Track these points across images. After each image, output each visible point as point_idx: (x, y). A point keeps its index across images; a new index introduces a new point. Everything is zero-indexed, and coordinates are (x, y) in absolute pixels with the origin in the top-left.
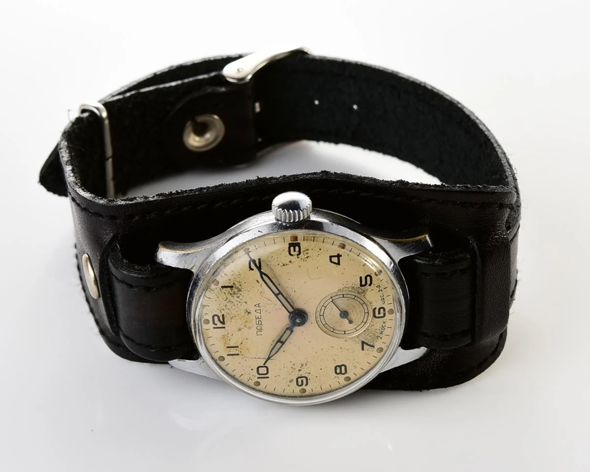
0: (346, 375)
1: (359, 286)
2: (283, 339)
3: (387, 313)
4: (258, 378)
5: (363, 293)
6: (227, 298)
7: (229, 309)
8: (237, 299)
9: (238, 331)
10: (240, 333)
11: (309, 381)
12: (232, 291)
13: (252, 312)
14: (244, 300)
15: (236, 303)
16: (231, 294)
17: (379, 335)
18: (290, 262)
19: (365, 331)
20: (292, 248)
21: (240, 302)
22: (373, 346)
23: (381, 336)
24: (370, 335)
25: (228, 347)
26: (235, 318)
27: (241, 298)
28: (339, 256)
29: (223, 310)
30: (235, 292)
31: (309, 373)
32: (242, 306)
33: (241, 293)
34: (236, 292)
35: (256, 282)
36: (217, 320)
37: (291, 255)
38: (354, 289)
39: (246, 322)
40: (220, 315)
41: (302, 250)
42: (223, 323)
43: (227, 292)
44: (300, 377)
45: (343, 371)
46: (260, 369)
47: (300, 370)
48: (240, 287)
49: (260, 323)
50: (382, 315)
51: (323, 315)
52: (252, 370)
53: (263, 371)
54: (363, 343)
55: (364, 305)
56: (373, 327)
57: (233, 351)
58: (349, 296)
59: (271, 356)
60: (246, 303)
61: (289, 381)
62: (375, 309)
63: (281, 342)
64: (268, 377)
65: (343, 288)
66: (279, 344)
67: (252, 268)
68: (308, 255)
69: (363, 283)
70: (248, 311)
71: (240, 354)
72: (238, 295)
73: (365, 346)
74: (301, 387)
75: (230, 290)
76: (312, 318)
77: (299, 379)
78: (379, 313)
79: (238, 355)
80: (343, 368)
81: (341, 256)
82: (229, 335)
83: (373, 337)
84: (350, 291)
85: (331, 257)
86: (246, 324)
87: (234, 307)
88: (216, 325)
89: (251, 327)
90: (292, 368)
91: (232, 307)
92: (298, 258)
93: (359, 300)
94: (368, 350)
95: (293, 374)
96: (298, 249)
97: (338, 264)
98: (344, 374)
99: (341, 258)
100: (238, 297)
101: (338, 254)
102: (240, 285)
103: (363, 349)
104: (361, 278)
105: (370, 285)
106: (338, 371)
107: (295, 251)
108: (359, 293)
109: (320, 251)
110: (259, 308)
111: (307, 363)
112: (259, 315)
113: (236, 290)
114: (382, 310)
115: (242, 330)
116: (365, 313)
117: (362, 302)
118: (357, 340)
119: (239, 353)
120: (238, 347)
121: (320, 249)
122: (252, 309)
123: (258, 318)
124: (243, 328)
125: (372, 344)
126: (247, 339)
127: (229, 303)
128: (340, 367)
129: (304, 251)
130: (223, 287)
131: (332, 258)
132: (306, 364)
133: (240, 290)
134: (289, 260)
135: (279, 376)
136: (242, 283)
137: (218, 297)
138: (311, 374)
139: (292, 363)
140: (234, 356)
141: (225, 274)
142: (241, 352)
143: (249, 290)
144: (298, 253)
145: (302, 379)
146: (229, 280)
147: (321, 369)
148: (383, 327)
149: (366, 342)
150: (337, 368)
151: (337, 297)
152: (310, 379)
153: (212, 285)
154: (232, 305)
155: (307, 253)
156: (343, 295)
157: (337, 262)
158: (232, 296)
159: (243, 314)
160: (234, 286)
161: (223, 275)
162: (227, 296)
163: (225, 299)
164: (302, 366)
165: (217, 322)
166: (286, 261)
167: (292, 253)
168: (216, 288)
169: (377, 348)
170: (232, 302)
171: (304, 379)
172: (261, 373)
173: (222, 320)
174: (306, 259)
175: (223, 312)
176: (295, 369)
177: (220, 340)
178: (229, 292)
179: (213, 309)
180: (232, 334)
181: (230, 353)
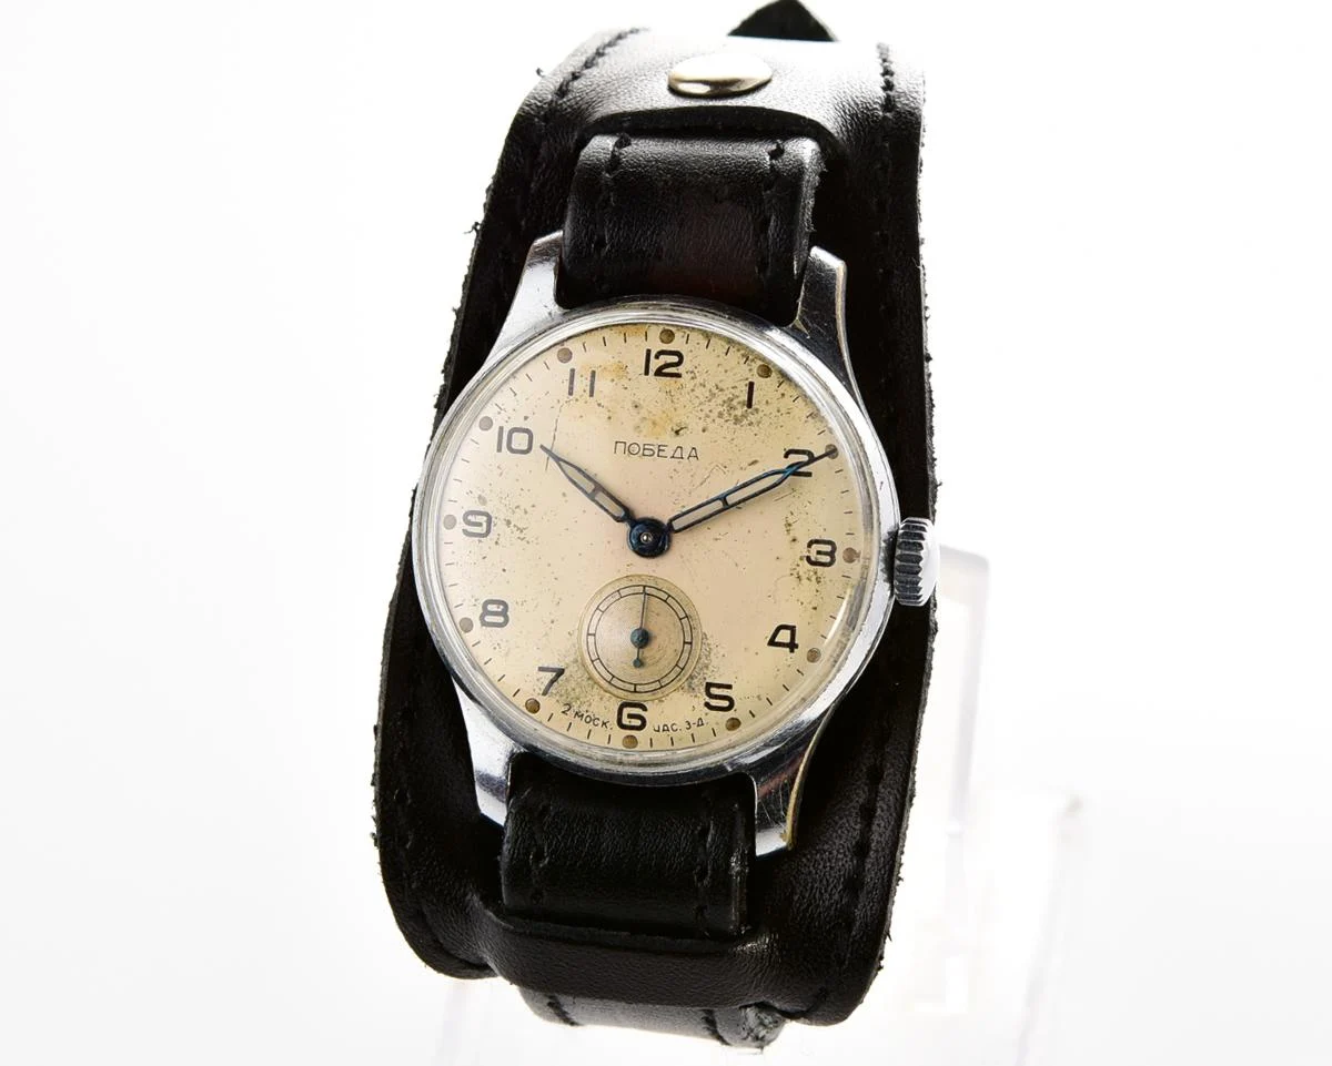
0: (478, 623)
1: (708, 680)
2: (602, 497)
3: (629, 732)
4: (501, 429)
5: (690, 686)
6: (722, 390)
7: (693, 390)
8: (716, 412)
9: (634, 402)
10: (629, 405)
11: (476, 539)
12: (739, 403)
13: (678, 438)
14: (711, 427)
15: (707, 407)
16: (732, 400)
17: (575, 708)
18: (794, 540)
19: (590, 678)
20: (828, 548)
21: (708, 416)
22: (545, 694)
23: (571, 713)
24: (577, 690)
25: (593, 373)
26: (669, 401)
27: (718, 420)
28: (792, 646)
29: (693, 378)
30: (735, 409)
31: (497, 543)
32: (696, 420)
33: (731, 423)
34: (733, 413)
35: (754, 459)
36: (669, 361)
37: (810, 545)
38: (701, 669)
39: (654, 423)
40: (680, 370)
41: (819, 568)
42: (659, 373)
43: (737, 392)
44: (489, 519)
45: (489, 619)
46: (527, 435)
47: (509, 523)
48: (745, 422)
49: (647, 452)
50: (626, 721)
51: (644, 593)
52: (526, 418)
53: (520, 441)
54: (560, 672)
55: (657, 685)
56: (597, 698)
57: (581, 384)
58: (685, 655)
59: (563, 464)
60: (704, 431)
61: (483, 495)
62: (645, 709)
63: (594, 493)
64: (499, 450)
65: (709, 645)
66: (590, 488)
67: (791, 456)
68: (804, 581)
69: (714, 691)
70: (681, 432)
71: (571, 397)
72: (725, 414)
73: (550, 675)
74: (460, 519)
75: (740, 399)
76: (645, 566)
77: (485, 518)
78: (630, 716)
79: (571, 393)
80: (500, 619)
81: (792, 651)
82: (625, 382)
83: (572, 695)
84: (700, 658)
85: (792, 629)
86: (649, 423)
87: (697, 402)
88: (657, 357)
89: (640, 432)
90: (518, 507)
91: (697, 397)
92: (801, 559)
93: (673, 675)
94: (538, 679)
95: (501, 507)
96: (823, 561)
97: (772, 643)
98: (482, 618)
99: (788, 649)
100: (720, 415)
101: (797, 646)
102: (751, 424)
103: (541, 669)
104: (729, 687)
105: (707, 705)
106: (492, 608)
107: (819, 553)
108: (691, 677)
109: (811, 606)
110: (685, 456)
111: (524, 542)
112: (669, 452)
113: (739, 412)
114: (637, 723)
115: (633, 411)
116: (635, 685)
117: (666, 681)
118: (572, 659)
119: (575, 395)
120: (592, 395)
121: (815, 608)
122: (686, 441)
123: (659, 450)
124: (638, 413)
125: (552, 690)
127: (708, 394)
128: (504, 613)
129: (816, 573)
130: (751, 385)
131: (789, 632)
132: (523, 539)
133: (737, 420)
134: (799, 538)
135: (501, 474)
136: (755, 429)
137: (726, 371)
138: (493, 545)
139: (529, 509)
140: (567, 384)
141: (783, 395)
142: (577, 400)
143: (734, 442)
144: (813, 559)
145: (485, 525)
146: (767, 402)
147: (504, 570)
148: (592, 720)
149: (561, 677)
150: (502, 607)
151: (687, 629)
152: (480, 541)
153: (760, 363)
154: (702, 399)
155: (809, 579)
156: (691, 643)
157: (777, 640)
158: (724, 402)
159: (677, 420)
160: (750, 410)
161: (781, 390)
162: (726, 392)
163: (720, 385)
164: (518, 529)
165: (665, 359)
166: (797, 531)
167: (814, 546)
168: (750, 370)
169: (541, 699)
170: (710, 401)
171: (483, 529)
172: (515, 435)
173: (666, 371)
174: (796, 575)
175: (686, 377)
176: (514, 513)
177: (616, 359)
178: (737, 397)
179: (697, 355)
180: (626, 388)
181: (577, 378)
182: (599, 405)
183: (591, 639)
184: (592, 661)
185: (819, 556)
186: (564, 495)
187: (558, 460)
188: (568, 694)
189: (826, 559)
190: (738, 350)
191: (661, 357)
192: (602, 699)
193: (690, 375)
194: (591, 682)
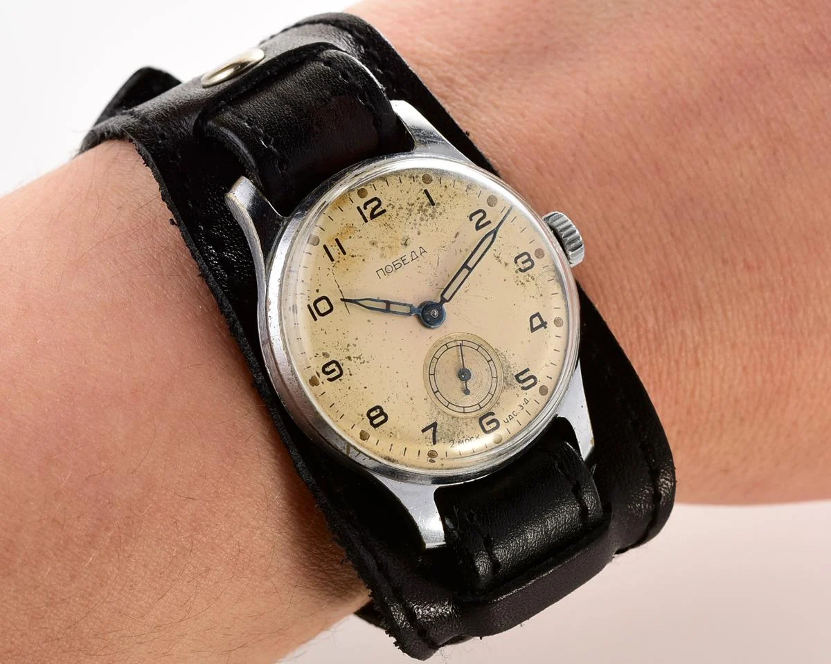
0: (372, 429)
1: (515, 374)
2: (393, 308)
3: (493, 434)
4: (308, 306)
5: (508, 384)
6: (413, 204)
7: (397, 215)
8: (418, 220)
9: (370, 242)
10: (369, 246)
11: (338, 380)
12: (427, 206)
13: (408, 247)
14: (421, 229)
15: (411, 220)
16: (422, 207)
17: (457, 440)
18: (506, 264)
19: (453, 417)
20: (526, 257)
21: (415, 224)
22: (435, 442)
23: (456, 444)
24: (451, 430)
25: (337, 240)
26: (389, 229)
27: (422, 223)
28: (544, 324)
29: (393, 208)
30: (427, 211)
31: (351, 375)
32: (410, 231)
33: (430, 220)
34: (427, 213)
35: (456, 233)
36: (373, 207)
37: (516, 262)
38: (507, 370)
39: (390, 247)
40: (383, 207)
41: (529, 271)
43: (421, 201)
44: (338, 365)
45: (376, 422)
46: (325, 301)
47: (349, 358)
48: (437, 215)
49: (397, 267)
50: (487, 428)
51: (448, 349)
52: (317, 291)
53: (323, 306)
54: (434, 425)
55: (490, 396)
56: (464, 426)
57: (335, 251)
58: (493, 368)
59: (360, 302)
60: (419, 234)
61: (324, 351)
62: (493, 414)
63: (387, 307)
64: (315, 319)
65: (502, 354)
66: (383, 306)
67: (473, 218)
68: (526, 283)
69: (522, 378)
70: (407, 243)
71: (334, 262)
72: (424, 217)
73: (430, 431)
74: (321, 375)
75: (426, 203)
76: (436, 334)
77: (334, 365)
78: (488, 423)
79: (332, 260)
80: (382, 418)
81: (546, 327)
82: (357, 234)
83: (450, 433)
84: (502, 365)
85: (538, 314)
86: (387, 249)
87: (404, 219)
88: (365, 208)
89: (385, 257)
90: (348, 345)
91: (403, 217)
92: (516, 272)
93: (494, 385)
94: (426, 438)
95: (339, 352)
96: (528, 266)
97: (533, 330)
98: (372, 424)
99: (543, 328)
100: (422, 219)
101: (546, 323)
102: (441, 214)
103: (424, 431)
104: (527, 370)
105: (523, 388)
106: (373, 414)
107: (523, 263)
108: (505, 378)
109: (539, 296)
110: (419, 255)
111: (366, 363)
112: (408, 259)
113: (430, 211)
114: (494, 425)
115: (374, 248)
116: (478, 404)
117: (493, 390)
118: (436, 413)
119: (336, 259)
120: (344, 253)
121: (541, 295)
122: (414, 246)
123: (403, 261)
124: (377, 247)
125: (438, 438)
126: (364, 260)
127: (407, 212)
128: (382, 413)
129: (529, 275)
130: (426, 191)
131: (537, 317)
132: (364, 362)
133: (432, 216)
134: (508, 262)
135: (326, 333)
136: (445, 215)
137: (408, 192)
138: (350, 377)
139: (356, 342)
140: (327, 256)
141: (446, 187)
142: (339, 262)
143: (440, 229)
144: (523, 268)
145: (337, 369)
146: (441, 196)
147: (365, 388)
148: (470, 440)
149: (437, 428)
150: (378, 410)
151: (484, 353)
152: (341, 380)
153: (421, 176)
154: (406, 216)
155: (528, 281)
156: (492, 360)
157: (534, 327)
158: (419, 210)
159: (401, 237)
160: (435, 206)
161: (443, 184)
162: (416, 204)
163: (411, 202)
164: (357, 358)
166: (504, 258)
167: (518, 260)
168: (420, 183)
169: (435, 448)
170: (410, 215)
171: (338, 372)
172: (318, 305)
173: (375, 213)
174: (520, 284)
175: (389, 209)
176: (348, 350)
177: (344, 224)
178: (423, 203)
179: (386, 194)
180: (361, 237)
181: (330, 248)
182: (353, 256)
183: (438, 394)
184: (447, 407)
185: (525, 264)
186: (369, 321)
187: (355, 301)
188: (447, 435)
189: (529, 264)
190: (405, 176)
191: (368, 206)
192: (467, 425)
193: (390, 207)
194: (454, 419)
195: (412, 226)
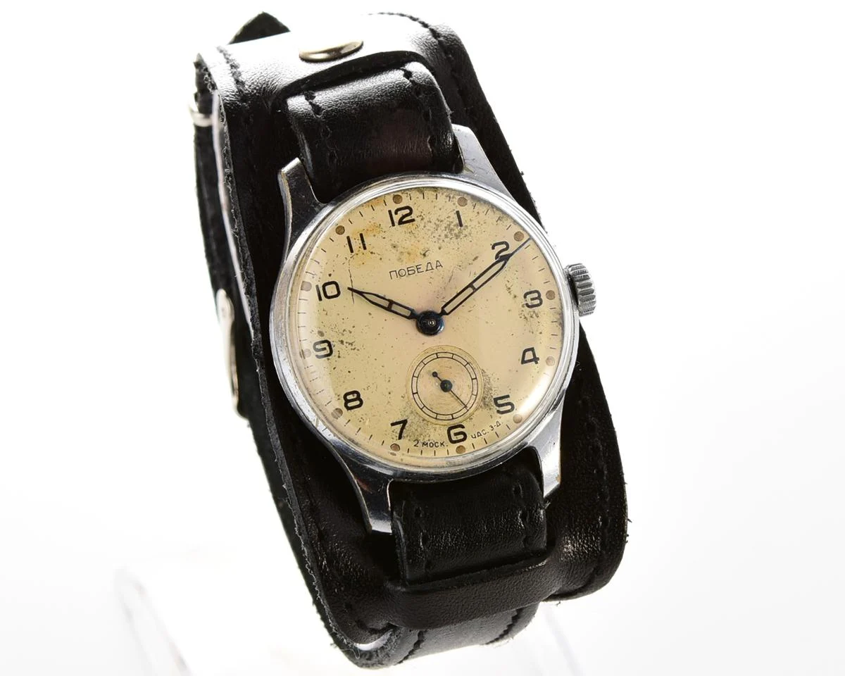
0: (344, 410)
1: (494, 397)
2: (394, 308)
3: (458, 444)
4: (317, 286)
5: (485, 404)
6: (441, 221)
7: (425, 227)
8: (443, 235)
9: (392, 245)
10: (389, 247)
11: (325, 359)
12: (454, 226)
13: (426, 258)
14: (443, 244)
15: (436, 234)
16: (449, 225)
17: (421, 441)
18: (515, 297)
19: (424, 420)
20: (536, 295)
21: (439, 239)
22: (400, 437)
23: (420, 444)
24: (419, 430)
25: (361, 235)
26: (413, 237)
27: (446, 240)
28: (535, 360)
29: (422, 219)
30: (453, 230)
31: (339, 357)
32: (433, 244)
33: (454, 239)
34: (453, 232)
35: (475, 256)
36: (404, 214)
37: (525, 297)
38: (487, 392)
39: (409, 253)
40: (413, 216)
41: (536, 309)
42: (401, 222)
43: (451, 220)
44: (330, 345)
45: (350, 405)
46: (334, 285)
47: (342, 342)
48: (462, 236)
49: (410, 272)
50: (454, 438)
51: (438, 358)
52: (330, 275)
53: (331, 290)
54: (404, 422)
55: (465, 410)
56: (432, 430)
57: (356, 244)
58: (475, 387)
59: (365, 295)
60: (440, 248)
61: (320, 330)
62: (463, 427)
63: (390, 306)
65: (487, 375)
66: (386, 304)
67: (496, 247)
68: (529, 319)
69: (500, 402)
70: (427, 254)
71: (353, 254)
72: (450, 236)
73: (399, 427)
74: (312, 350)
75: (454, 223)
76: (431, 342)
77: (326, 344)
78: (456, 434)
79: (352, 251)
80: (357, 403)
81: (537, 363)
82: (382, 234)
83: (417, 434)
84: (484, 386)
85: (532, 349)
86: (406, 254)
87: (430, 232)
88: (396, 213)
89: (402, 261)
90: (344, 330)
91: (429, 230)
92: (523, 306)
93: (472, 401)
94: (393, 432)
95: (333, 333)
96: (535, 303)
97: (524, 362)
98: (346, 405)
99: (534, 363)
100: (446, 236)
101: (538, 359)
102: (466, 236)
103: (393, 424)
104: (508, 396)
105: (498, 412)
106: (350, 397)
107: (532, 299)
108: (484, 398)
109: (538, 333)
110: (434, 268)
111: (356, 351)
112: (423, 268)
113: (456, 231)
114: (461, 437)
115: (393, 250)
116: (452, 415)
117: (469, 406)
118: (409, 412)
119: (355, 251)
120: (365, 248)
121: (541, 333)
122: (432, 258)
124: (397, 250)
125: (404, 434)
126: (381, 259)
127: (434, 226)
128: (359, 398)
129: (534, 312)
130: (458, 213)
131: (531, 352)
132: (354, 349)
133: (457, 236)
134: (517, 295)
135: (327, 314)
136: (470, 238)
137: (440, 209)
138: (337, 359)
139: (352, 330)
140: (348, 247)
141: (478, 213)
142: (357, 254)
143: (461, 249)
144: (530, 304)
145: (328, 348)
146: (471, 220)
147: (349, 372)
148: (434, 445)
149: (406, 426)
150: (356, 395)
151: (471, 370)
152: (328, 359)
153: (458, 197)
154: (432, 230)
155: (531, 317)
156: (476, 378)
157: (526, 359)
158: (446, 228)
159: (421, 247)
160: (462, 228)
161: (476, 210)
162: (445, 221)
163: (440, 218)
164: (349, 344)
165: (401, 213)
166: (515, 290)
167: (528, 296)
168: (454, 204)
169: (398, 442)
170: (437, 230)
171: (328, 351)
172: (327, 288)
173: (404, 220)
174: (523, 317)
175: (418, 220)
176: (343, 335)
177: (372, 223)
178: (452, 222)
179: (420, 205)
180: (384, 238)
181: (352, 241)
182: (372, 253)
183: (416, 396)
184: (421, 409)
185: (533, 301)
186: (370, 314)
187: (361, 293)
188: (414, 434)
189: (537, 302)
190: (443, 194)
191: (399, 212)
192: (435, 430)
193: (420, 218)
194: (425, 422)
195: (435, 239)
